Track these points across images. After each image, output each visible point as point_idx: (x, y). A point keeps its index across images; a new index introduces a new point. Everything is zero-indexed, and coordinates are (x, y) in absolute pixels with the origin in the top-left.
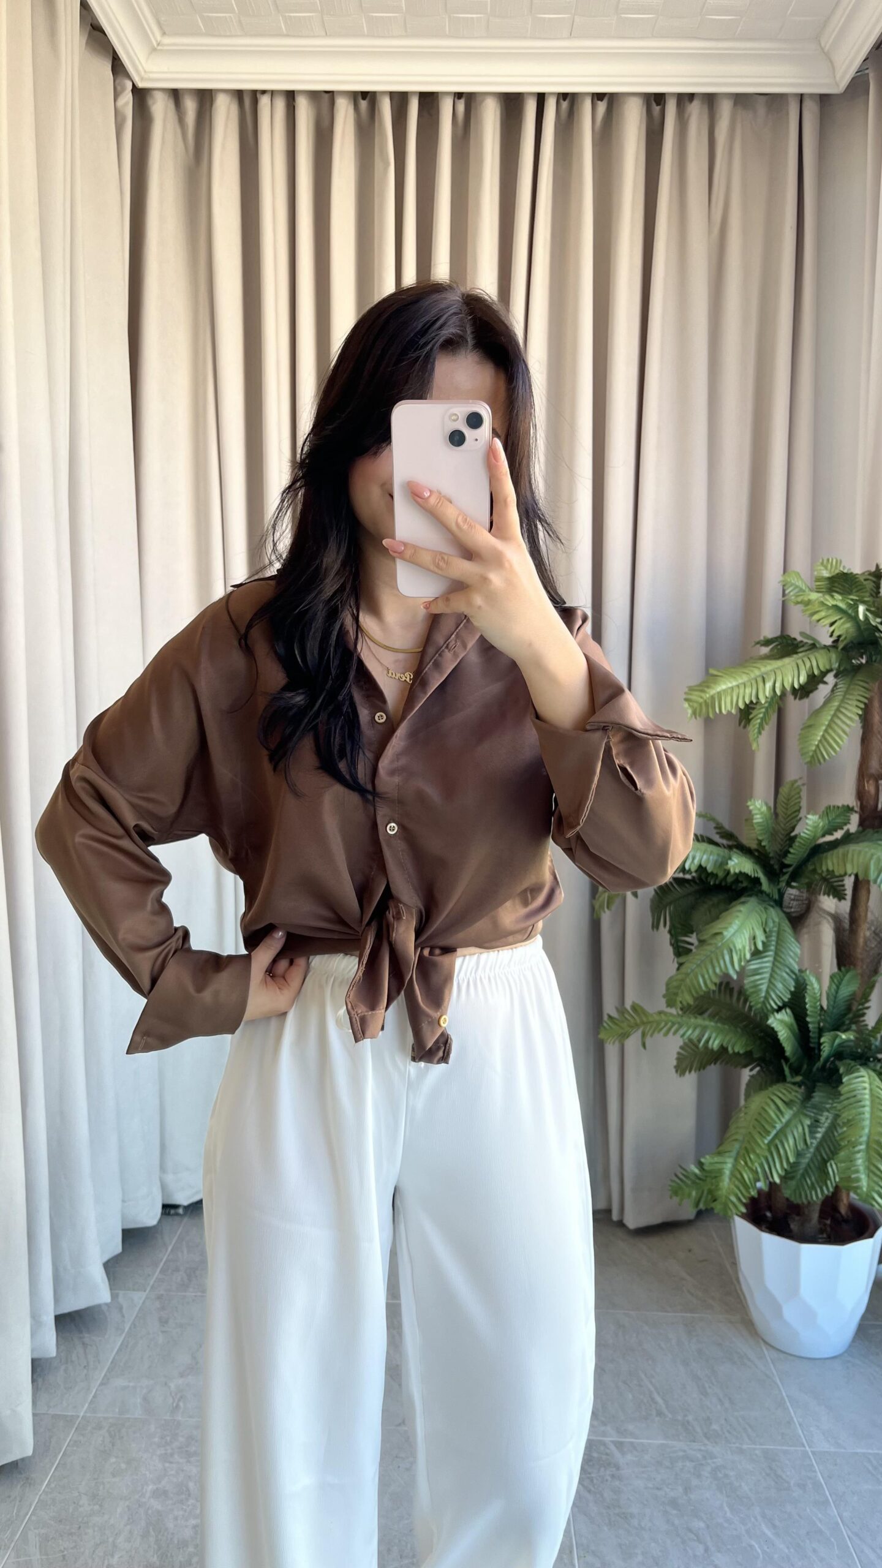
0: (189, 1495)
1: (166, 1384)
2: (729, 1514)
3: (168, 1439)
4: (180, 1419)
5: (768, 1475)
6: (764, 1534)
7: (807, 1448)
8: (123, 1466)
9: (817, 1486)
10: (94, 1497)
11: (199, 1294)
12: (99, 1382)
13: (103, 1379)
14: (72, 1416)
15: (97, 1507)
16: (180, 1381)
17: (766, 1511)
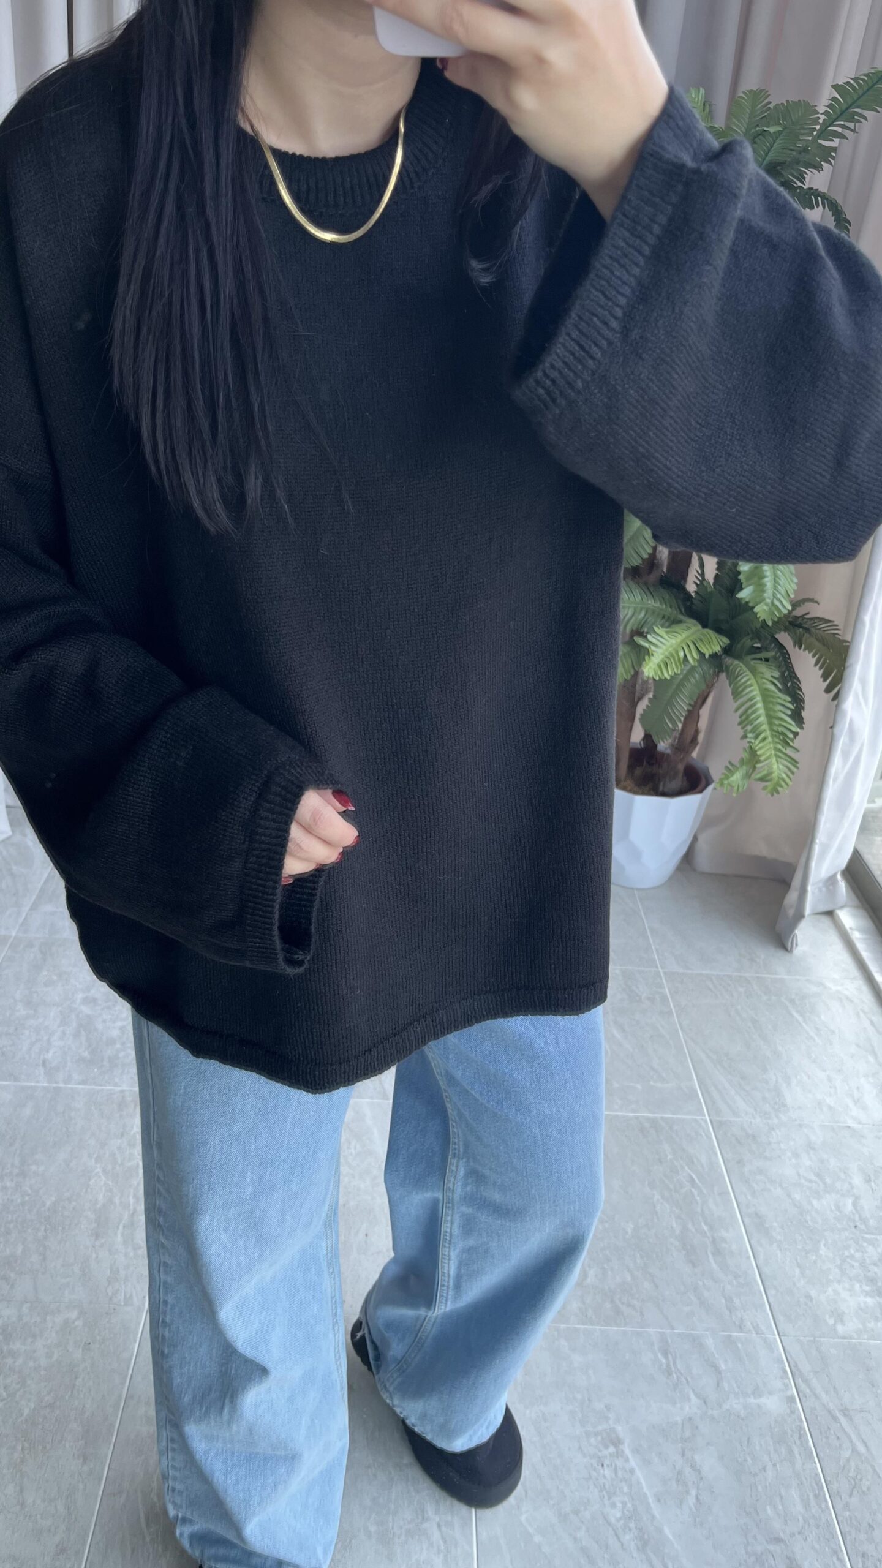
7: (660, 970)
8: (55, 978)
9: (665, 1002)
10: (28, 1004)
13: (32, 905)
15: (31, 1012)
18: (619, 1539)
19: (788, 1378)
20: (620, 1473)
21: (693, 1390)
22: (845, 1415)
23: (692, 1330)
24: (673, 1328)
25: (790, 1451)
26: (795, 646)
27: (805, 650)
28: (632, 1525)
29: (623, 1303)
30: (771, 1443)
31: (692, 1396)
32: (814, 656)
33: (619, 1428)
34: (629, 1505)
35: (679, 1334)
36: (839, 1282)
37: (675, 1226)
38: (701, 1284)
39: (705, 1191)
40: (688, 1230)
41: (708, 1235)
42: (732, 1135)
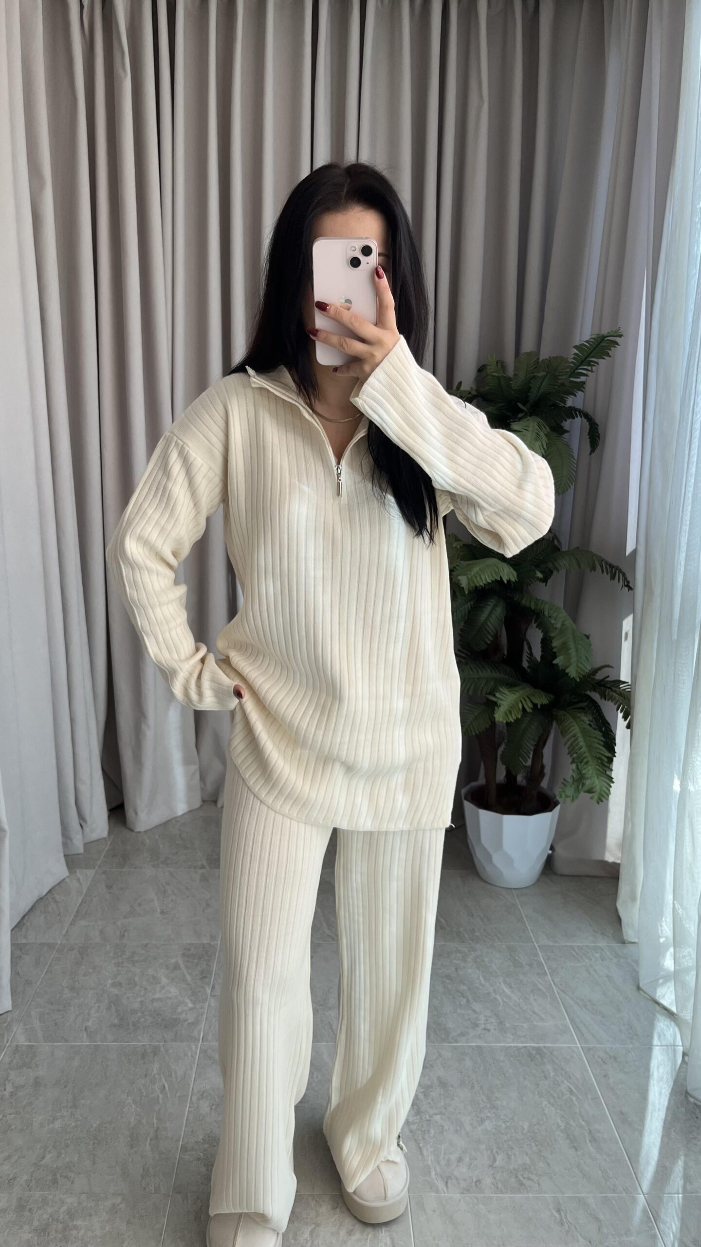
0: (136, 985)
1: (114, 923)
2: (483, 981)
3: (119, 954)
4: (125, 941)
5: (509, 959)
6: (505, 991)
7: (536, 944)
8: (91, 970)
9: (540, 964)
10: (72, 989)
11: (132, 870)
12: (69, 923)
13: (72, 922)
14: (53, 943)
15: (75, 994)
16: (124, 921)
17: (507, 980)
19: (652, 1222)
21: (581, 1236)
23: (578, 1193)
24: (563, 1193)
26: (601, 698)
27: (608, 700)
29: (524, 1178)
31: (581, 1240)
32: (615, 704)
35: (568, 1197)
37: (560, 1123)
38: (582, 1161)
39: (581, 1097)
40: (570, 1125)
41: (586, 1128)
42: (599, 1057)
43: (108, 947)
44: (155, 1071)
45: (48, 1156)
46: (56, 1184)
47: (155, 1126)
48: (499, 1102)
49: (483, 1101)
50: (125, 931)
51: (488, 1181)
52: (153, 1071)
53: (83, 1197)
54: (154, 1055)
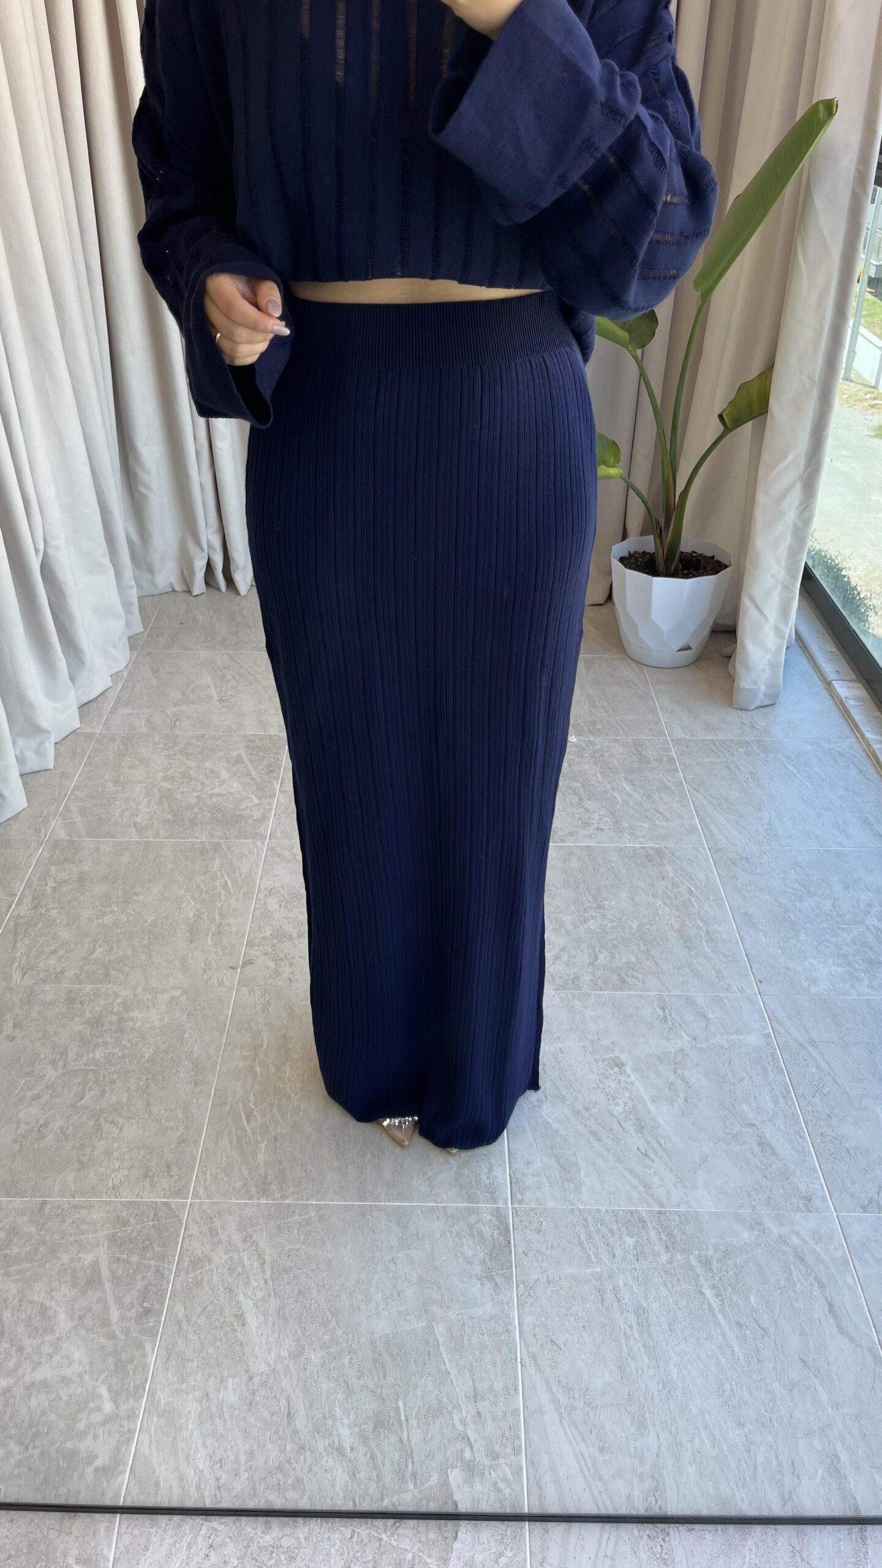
0: (191, 778)
1: (163, 711)
2: (600, 778)
3: (170, 745)
4: (177, 732)
5: (634, 754)
6: (625, 789)
7: (668, 738)
8: (137, 763)
9: (671, 760)
10: (116, 782)
11: (183, 651)
12: (109, 710)
13: (111, 709)
14: (90, 733)
15: (120, 788)
16: (175, 709)
17: (629, 776)
18: (621, 1125)
19: (766, 1022)
20: (623, 1085)
21: (685, 1032)
22: (812, 1045)
23: (687, 992)
24: (669, 991)
25: (765, 1069)
28: (632, 1117)
29: (628, 976)
30: (748, 1063)
31: (685, 1036)
33: (623, 1058)
34: (630, 1104)
35: (674, 996)
36: (815, 958)
37: (674, 922)
38: (695, 962)
39: (700, 897)
40: (685, 925)
41: (703, 928)
42: (728, 858)
43: (156, 738)
44: (216, 868)
45: (99, 950)
46: (108, 978)
47: (218, 921)
48: (607, 903)
49: (587, 900)
50: (177, 720)
51: (587, 978)
52: (213, 868)
53: (139, 990)
54: (214, 852)
